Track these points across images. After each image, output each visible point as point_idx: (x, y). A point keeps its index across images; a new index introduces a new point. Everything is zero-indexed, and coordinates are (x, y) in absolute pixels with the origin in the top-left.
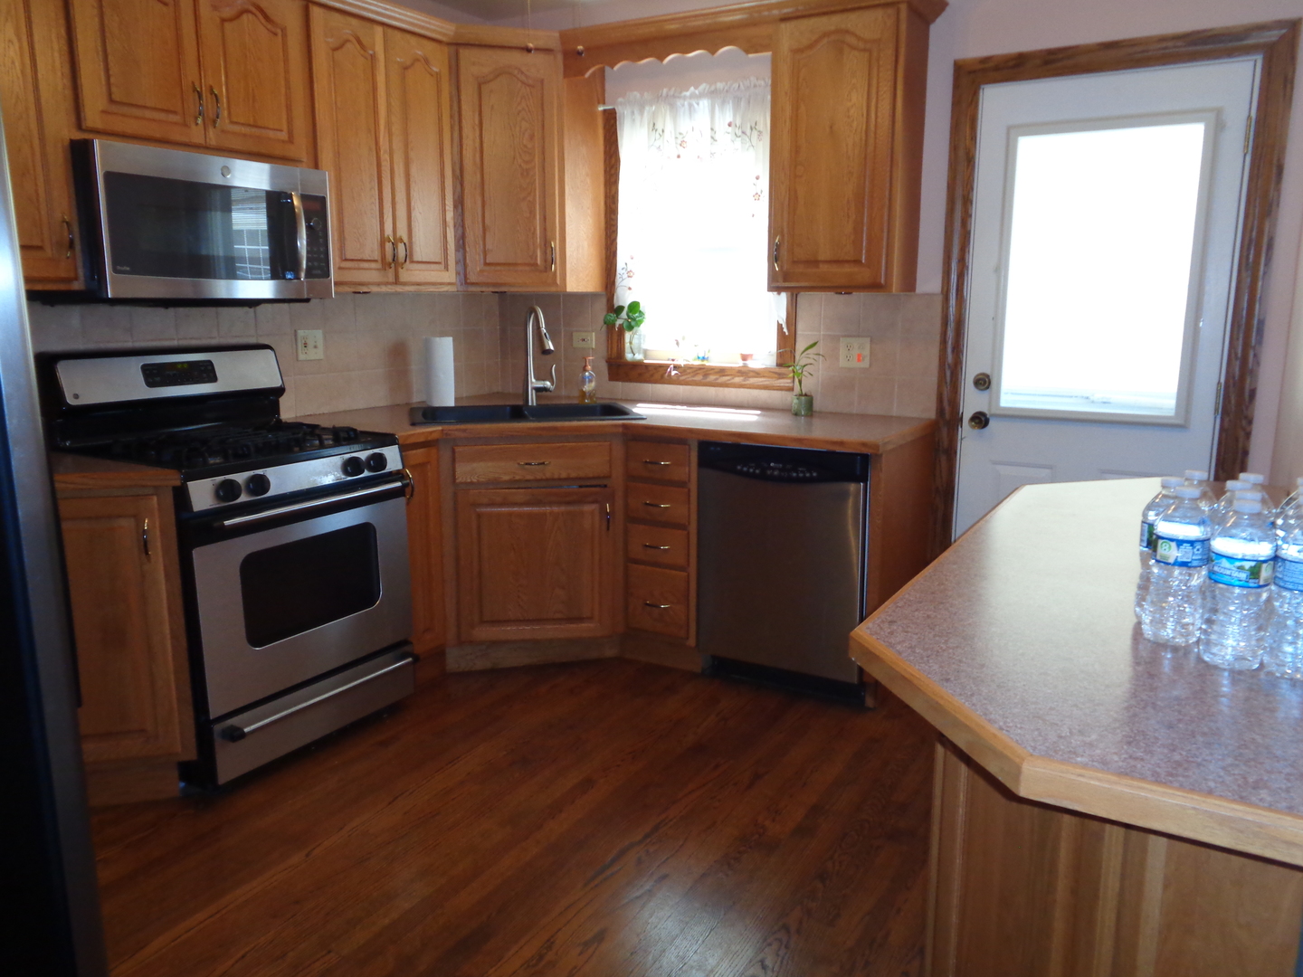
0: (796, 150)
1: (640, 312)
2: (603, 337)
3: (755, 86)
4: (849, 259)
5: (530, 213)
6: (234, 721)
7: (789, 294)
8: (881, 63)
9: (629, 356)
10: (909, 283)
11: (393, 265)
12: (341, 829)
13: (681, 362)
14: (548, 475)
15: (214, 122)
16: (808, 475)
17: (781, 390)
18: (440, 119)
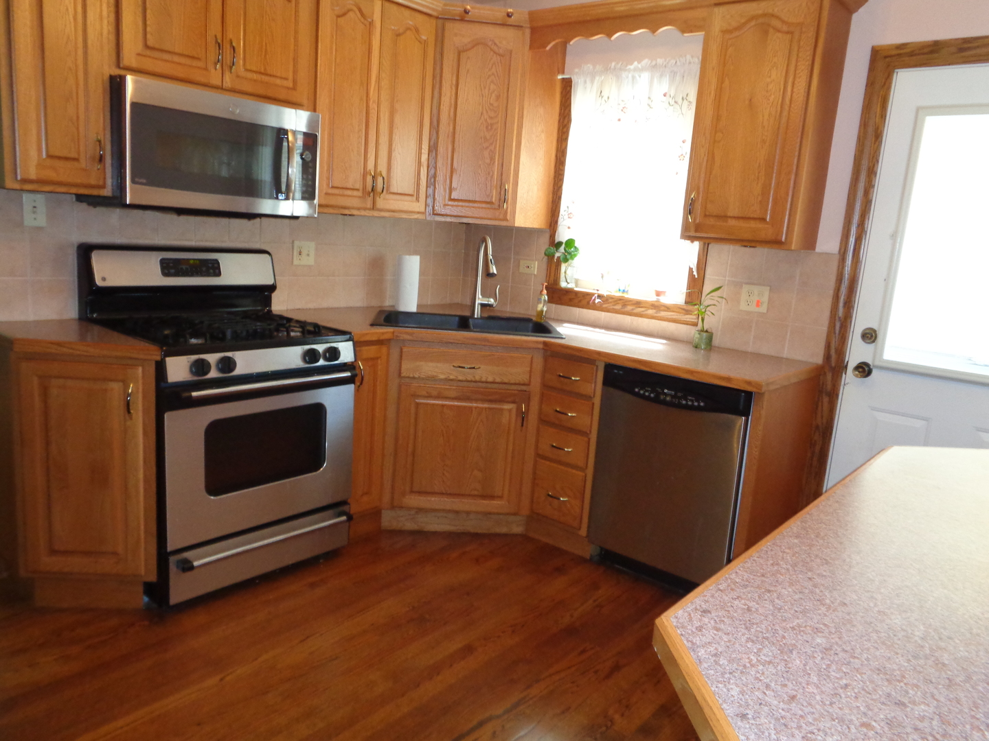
0: (717, 118)
1: (575, 247)
2: (544, 266)
3: (690, 63)
4: (755, 216)
5: (491, 160)
6: (187, 555)
7: (702, 243)
8: (802, 43)
9: (563, 284)
10: (810, 241)
11: (372, 194)
12: (256, 659)
13: (604, 293)
14: (477, 378)
15: (231, 68)
16: (696, 404)
17: (687, 324)
18: (424, 79)
